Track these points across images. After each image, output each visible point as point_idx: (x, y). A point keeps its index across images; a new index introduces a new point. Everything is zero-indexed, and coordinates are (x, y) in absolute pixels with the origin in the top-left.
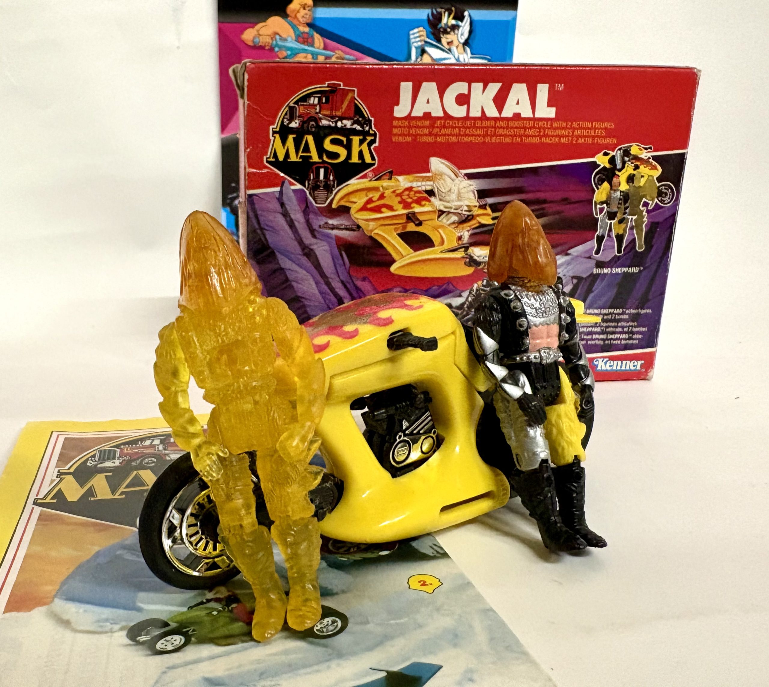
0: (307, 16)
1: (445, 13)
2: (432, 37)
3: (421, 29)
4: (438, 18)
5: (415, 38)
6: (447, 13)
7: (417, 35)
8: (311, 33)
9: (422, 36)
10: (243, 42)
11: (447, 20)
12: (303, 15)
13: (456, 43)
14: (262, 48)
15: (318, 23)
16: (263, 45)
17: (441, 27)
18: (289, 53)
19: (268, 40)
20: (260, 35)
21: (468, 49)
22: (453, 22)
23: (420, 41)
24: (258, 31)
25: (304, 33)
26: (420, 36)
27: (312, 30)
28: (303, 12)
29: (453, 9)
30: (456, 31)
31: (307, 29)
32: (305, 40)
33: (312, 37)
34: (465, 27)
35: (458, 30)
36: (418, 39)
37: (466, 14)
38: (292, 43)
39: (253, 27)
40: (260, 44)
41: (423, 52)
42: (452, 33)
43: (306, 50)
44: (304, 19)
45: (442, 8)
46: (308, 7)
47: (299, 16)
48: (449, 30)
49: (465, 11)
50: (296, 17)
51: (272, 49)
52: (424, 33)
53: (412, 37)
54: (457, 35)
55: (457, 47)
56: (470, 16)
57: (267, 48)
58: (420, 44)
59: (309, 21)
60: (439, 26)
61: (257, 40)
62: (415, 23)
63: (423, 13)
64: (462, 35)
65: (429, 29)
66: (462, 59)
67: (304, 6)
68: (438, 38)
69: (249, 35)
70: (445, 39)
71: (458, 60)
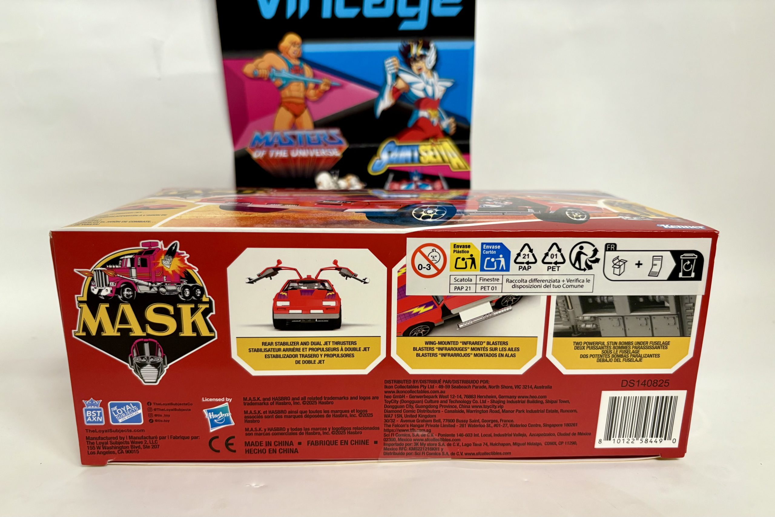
0: (297, 52)
1: (413, 45)
2: (403, 66)
3: (394, 59)
4: (408, 49)
5: (389, 67)
6: (415, 45)
7: (391, 64)
8: (301, 65)
9: (395, 65)
10: (245, 75)
11: (416, 50)
12: (293, 51)
13: (424, 69)
14: (261, 79)
15: (308, 57)
16: (263, 76)
17: (412, 57)
18: (284, 82)
19: (266, 72)
20: (259, 69)
21: (436, 75)
22: (420, 52)
23: (394, 69)
24: (256, 65)
25: (295, 65)
26: (393, 66)
27: (302, 63)
28: (293, 49)
29: (420, 42)
30: (424, 60)
31: (297, 63)
32: (297, 70)
33: (303, 68)
34: (431, 56)
35: (425, 59)
36: (392, 68)
37: (432, 45)
38: (286, 74)
39: (252, 62)
40: (260, 76)
41: (396, 77)
42: (421, 61)
43: (297, 79)
44: (295, 55)
45: (410, 42)
46: (297, 44)
47: (290, 52)
48: (418, 59)
49: (430, 42)
50: (287, 53)
51: (269, 80)
52: (397, 62)
53: (387, 66)
54: (425, 63)
55: (426, 73)
56: (435, 47)
57: (266, 79)
58: (394, 71)
59: (299, 56)
60: (409, 56)
61: (256, 73)
62: (389, 54)
63: (395, 46)
64: (430, 63)
65: (402, 59)
66: (430, 83)
67: (294, 44)
68: (409, 66)
69: (249, 69)
70: (415, 66)
71: (427, 83)
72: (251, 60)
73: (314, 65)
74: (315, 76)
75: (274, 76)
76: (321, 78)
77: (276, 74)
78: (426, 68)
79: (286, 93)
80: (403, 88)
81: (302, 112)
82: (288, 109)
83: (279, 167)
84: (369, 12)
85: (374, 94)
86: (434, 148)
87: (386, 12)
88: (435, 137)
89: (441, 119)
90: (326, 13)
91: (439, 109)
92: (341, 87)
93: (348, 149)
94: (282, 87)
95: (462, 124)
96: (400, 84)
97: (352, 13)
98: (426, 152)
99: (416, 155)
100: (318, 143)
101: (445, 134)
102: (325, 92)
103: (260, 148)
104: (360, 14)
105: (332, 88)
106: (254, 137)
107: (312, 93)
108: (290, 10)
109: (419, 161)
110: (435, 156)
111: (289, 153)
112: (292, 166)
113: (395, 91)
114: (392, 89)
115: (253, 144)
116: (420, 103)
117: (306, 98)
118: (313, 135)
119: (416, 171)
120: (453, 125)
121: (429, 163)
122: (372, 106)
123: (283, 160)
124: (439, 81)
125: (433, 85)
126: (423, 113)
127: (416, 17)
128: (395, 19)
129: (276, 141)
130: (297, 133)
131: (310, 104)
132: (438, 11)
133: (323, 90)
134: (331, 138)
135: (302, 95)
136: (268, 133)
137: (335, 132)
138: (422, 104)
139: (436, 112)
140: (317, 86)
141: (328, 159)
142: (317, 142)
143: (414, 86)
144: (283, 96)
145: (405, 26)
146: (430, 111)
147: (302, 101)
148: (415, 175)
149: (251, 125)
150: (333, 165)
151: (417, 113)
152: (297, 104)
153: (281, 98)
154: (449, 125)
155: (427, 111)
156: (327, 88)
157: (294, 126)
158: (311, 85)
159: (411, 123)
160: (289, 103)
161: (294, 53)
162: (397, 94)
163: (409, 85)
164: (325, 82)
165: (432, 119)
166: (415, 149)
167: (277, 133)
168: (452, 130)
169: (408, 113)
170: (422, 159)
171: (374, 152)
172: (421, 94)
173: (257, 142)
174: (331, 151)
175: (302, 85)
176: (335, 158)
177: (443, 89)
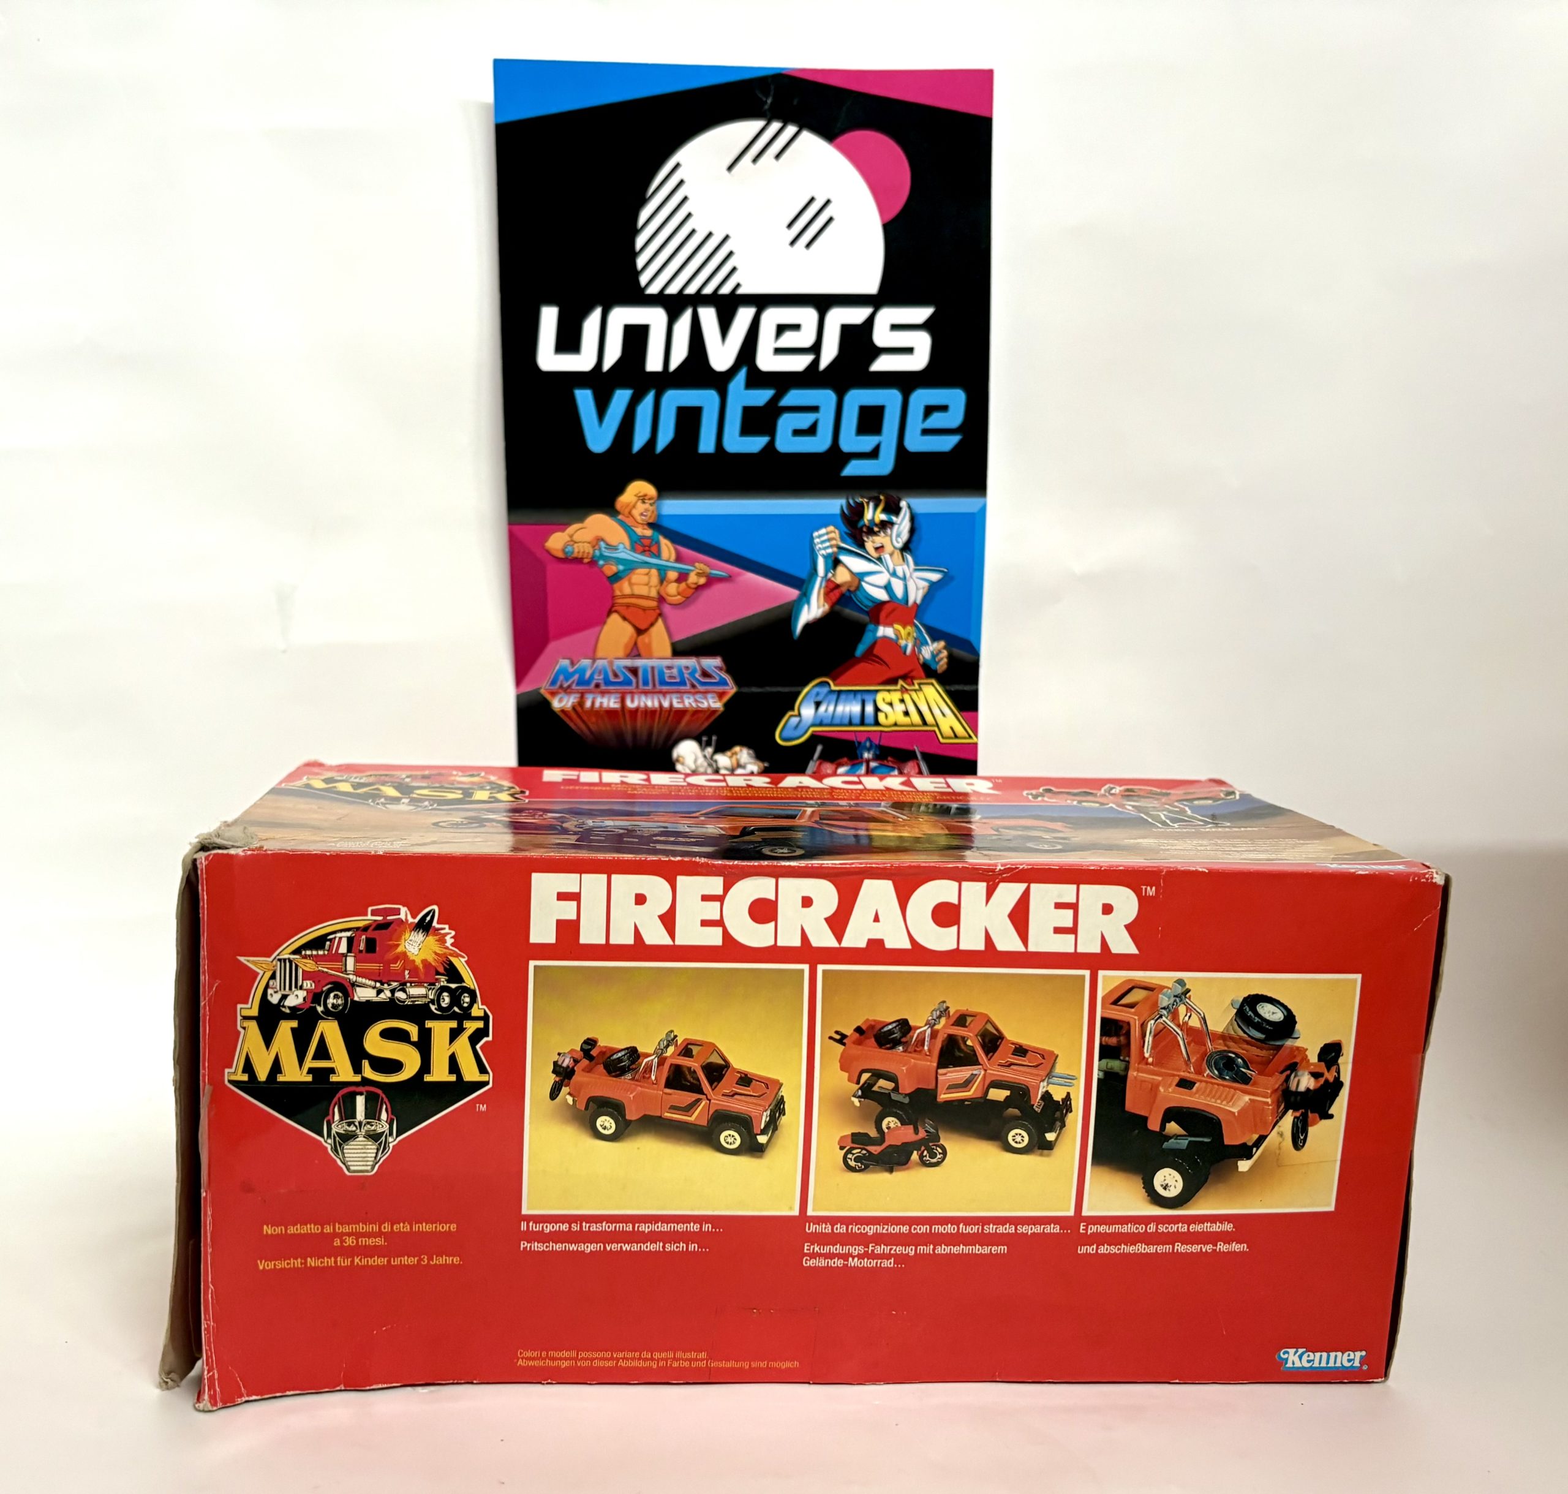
0: (649, 514)
1: (868, 503)
2: (849, 540)
3: (831, 528)
4: (857, 511)
5: (822, 542)
6: (871, 505)
7: (825, 538)
8: (655, 537)
9: (833, 539)
10: (548, 552)
11: (872, 514)
12: (641, 511)
13: (889, 548)
14: (578, 560)
15: (666, 523)
16: (580, 556)
17: (865, 525)
18: (621, 568)
19: (588, 549)
20: (576, 542)
21: (909, 558)
22: (882, 517)
23: (831, 546)
24: (571, 536)
25: (644, 537)
26: (829, 540)
27: (656, 534)
28: (641, 507)
29: (882, 497)
30: (889, 531)
31: (648, 532)
32: (647, 547)
33: (658, 543)
34: (902, 525)
35: (891, 529)
36: (828, 544)
37: (903, 504)
39: (563, 530)
40: (575, 555)
41: (836, 562)
42: (882, 534)
43: (646, 563)
44: (644, 518)
45: (862, 497)
46: (650, 499)
47: (636, 513)
48: (876, 529)
49: (899, 500)
50: (630, 513)
51: (593, 562)
52: (836, 535)
53: (817, 541)
54: (891, 536)
55: (891, 555)
56: (909, 507)
57: (586, 561)
58: (830, 551)
59: (651, 521)
60: (860, 524)
61: (569, 549)
62: (823, 521)
63: (834, 505)
64: (898, 536)
65: (844, 529)
66: (900, 573)
67: (643, 499)
68: (861, 545)
69: (556, 542)
70: (870, 544)
71: (894, 574)
72: (563, 526)
73: (675, 537)
74: (679, 559)
75: (602, 556)
76: (692, 562)
77: (607, 553)
78: (894, 547)
79: (624, 588)
80: (846, 583)
81: (652, 625)
82: (624, 618)
83: (605, 727)
84: (786, 443)
85: (793, 593)
86: (907, 697)
87: (820, 444)
88: (908, 677)
89: (919, 643)
90: (706, 444)
91: (915, 621)
92: (729, 579)
93: (736, 695)
94: (616, 577)
95: (959, 652)
96: (842, 576)
97: (755, 444)
98: (891, 704)
99: (870, 709)
100: (678, 685)
101: (928, 671)
102: (699, 588)
103: (567, 690)
104: (771, 445)
105: (711, 581)
106: (557, 668)
107: (672, 589)
108: (640, 439)
109: (877, 723)
110: (906, 713)
111: (623, 701)
112: (627, 727)
113: (831, 588)
114: (824, 584)
115: (553, 683)
116: (878, 612)
117: (661, 599)
118: (669, 668)
119: (871, 741)
120: (945, 653)
121: (896, 724)
122: (787, 614)
123: (611, 713)
124: (916, 570)
125: (904, 579)
126: (885, 631)
127: (874, 454)
128: (836, 456)
129: (598, 678)
130: (639, 663)
131: (667, 609)
132: (916, 443)
133: (696, 584)
134: (705, 674)
135: (654, 593)
136: (586, 662)
137: (712, 663)
138: (883, 615)
139: (909, 628)
140: (682, 577)
141: (697, 712)
142: (678, 680)
143: (868, 579)
144: (618, 593)
145: (853, 469)
146: (898, 627)
147: (654, 604)
148: (869, 750)
149: (552, 646)
150: (706, 724)
151: (876, 630)
152: (644, 609)
153: (613, 597)
154: (934, 656)
155: (893, 627)
156: (702, 581)
157: (634, 652)
158: (673, 575)
159: (860, 650)
160: (628, 606)
161: (642, 514)
162: (835, 595)
163: (860, 577)
164: (699, 569)
165: (902, 643)
166: (869, 698)
167: (600, 663)
168: (942, 665)
169: (858, 630)
170: (881, 717)
171: (788, 703)
172: (882, 596)
173: (561, 678)
174: (706, 698)
175: (654, 572)
176: (714, 711)
177: (926, 584)
